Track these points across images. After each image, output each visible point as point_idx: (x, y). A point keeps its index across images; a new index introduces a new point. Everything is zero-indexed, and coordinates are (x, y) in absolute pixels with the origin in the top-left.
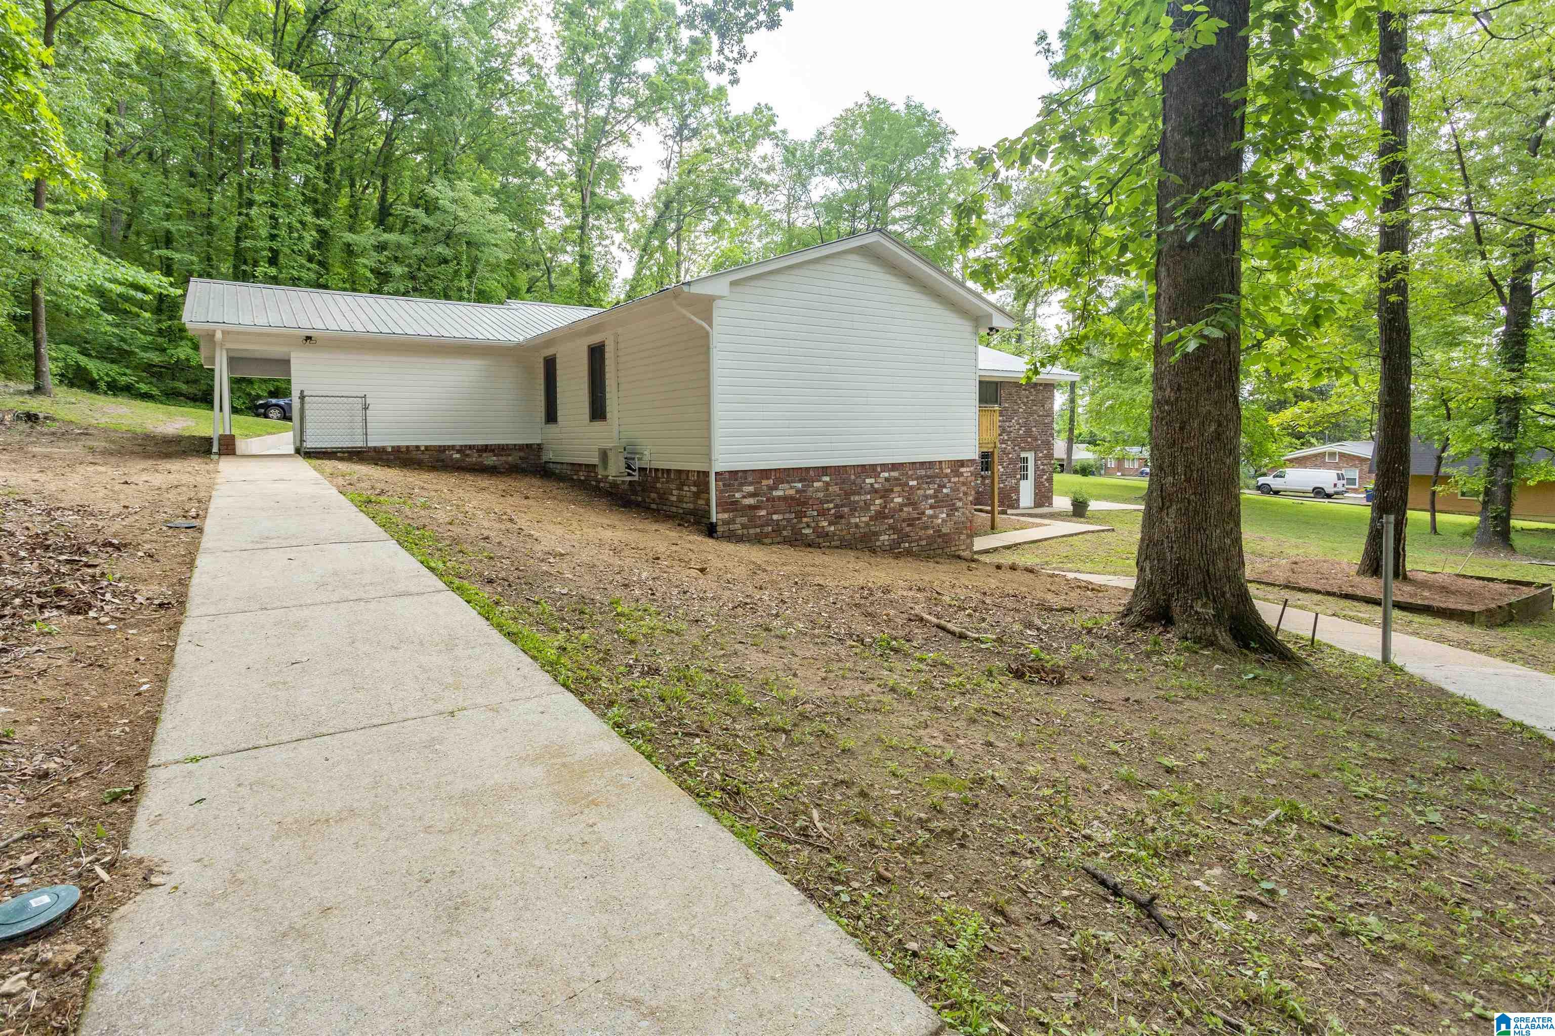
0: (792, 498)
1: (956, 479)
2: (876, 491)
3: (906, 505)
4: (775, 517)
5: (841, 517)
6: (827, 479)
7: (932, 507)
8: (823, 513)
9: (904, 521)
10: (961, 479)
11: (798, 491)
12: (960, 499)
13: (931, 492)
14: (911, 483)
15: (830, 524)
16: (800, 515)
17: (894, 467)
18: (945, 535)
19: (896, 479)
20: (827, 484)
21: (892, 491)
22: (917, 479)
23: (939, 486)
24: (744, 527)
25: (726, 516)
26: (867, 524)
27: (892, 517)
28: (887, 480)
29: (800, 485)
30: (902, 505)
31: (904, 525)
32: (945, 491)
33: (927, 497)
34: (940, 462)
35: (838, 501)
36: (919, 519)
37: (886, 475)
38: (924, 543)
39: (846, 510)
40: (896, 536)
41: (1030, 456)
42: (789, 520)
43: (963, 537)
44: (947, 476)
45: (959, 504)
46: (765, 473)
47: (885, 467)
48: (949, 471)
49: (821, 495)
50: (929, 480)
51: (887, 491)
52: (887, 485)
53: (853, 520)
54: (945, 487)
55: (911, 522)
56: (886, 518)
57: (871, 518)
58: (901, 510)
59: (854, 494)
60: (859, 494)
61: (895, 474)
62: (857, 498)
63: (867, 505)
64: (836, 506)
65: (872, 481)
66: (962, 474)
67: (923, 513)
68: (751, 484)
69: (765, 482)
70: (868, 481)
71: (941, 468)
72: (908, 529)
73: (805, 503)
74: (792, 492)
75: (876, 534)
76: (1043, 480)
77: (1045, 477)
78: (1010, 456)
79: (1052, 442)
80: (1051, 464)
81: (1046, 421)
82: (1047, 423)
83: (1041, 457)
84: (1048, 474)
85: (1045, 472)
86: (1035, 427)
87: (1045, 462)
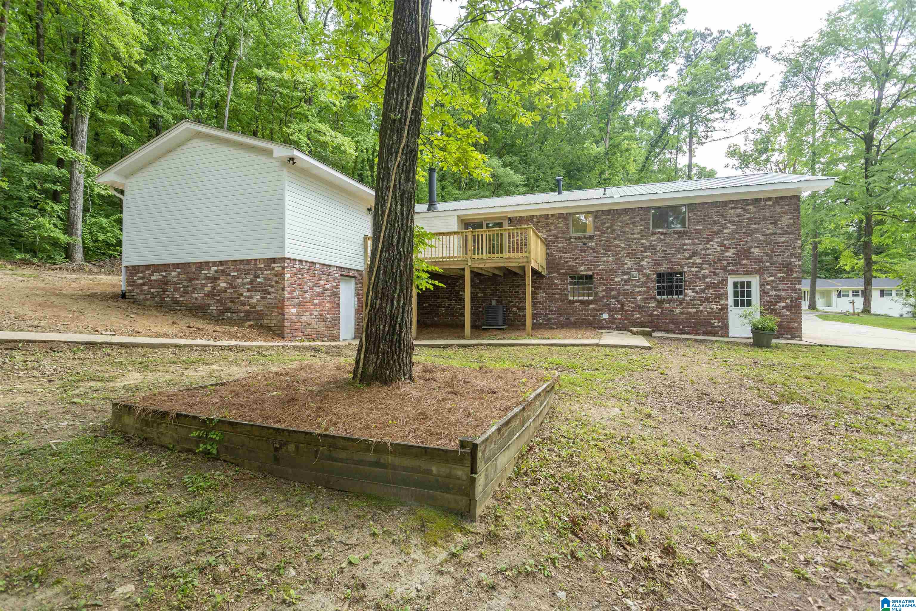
0: (160, 280)
1: (269, 272)
2: (209, 278)
3: (228, 288)
4: (152, 290)
5: (188, 293)
6: (179, 270)
7: (248, 291)
8: (176, 290)
9: (228, 298)
10: (273, 272)
11: (164, 277)
12: (272, 287)
13: (248, 280)
14: (232, 274)
15: (181, 296)
16: (164, 291)
17: (221, 263)
18: (258, 311)
19: (222, 271)
20: (179, 273)
21: (219, 279)
22: (237, 271)
23: (255, 277)
24: (138, 294)
25: (130, 288)
26: (203, 298)
27: (219, 295)
28: (216, 271)
29: (164, 274)
30: (226, 288)
31: (228, 301)
32: (259, 280)
33: (244, 284)
34: (256, 260)
35: (185, 284)
36: (238, 298)
37: (215, 268)
38: (242, 314)
39: (190, 289)
40: (221, 308)
41: (755, 281)
42: (158, 292)
43: (274, 314)
44: (260, 269)
45: (271, 290)
46: (147, 267)
47: (214, 263)
48: (262, 266)
49: (175, 279)
50: (248, 272)
51: (216, 278)
52: (216, 275)
53: (194, 295)
54: (259, 277)
55: (233, 300)
56: (215, 295)
57: (205, 295)
58: (226, 291)
59: (194, 279)
60: (198, 280)
61: (221, 268)
62: (196, 282)
63: (203, 286)
64: (184, 286)
65: (206, 272)
66: (273, 269)
67: (242, 294)
68: (141, 272)
69: (147, 272)
70: (203, 272)
71: (256, 264)
72: (230, 304)
73: (166, 284)
74: (160, 277)
75: (209, 305)
76: (777, 307)
77: (783, 304)
78: (707, 280)
79: (797, 263)
80: (796, 289)
81: (783, 240)
82: (783, 242)
83: (772, 281)
84: (788, 301)
85: (781, 299)
86: (758, 247)
87: (781, 286)
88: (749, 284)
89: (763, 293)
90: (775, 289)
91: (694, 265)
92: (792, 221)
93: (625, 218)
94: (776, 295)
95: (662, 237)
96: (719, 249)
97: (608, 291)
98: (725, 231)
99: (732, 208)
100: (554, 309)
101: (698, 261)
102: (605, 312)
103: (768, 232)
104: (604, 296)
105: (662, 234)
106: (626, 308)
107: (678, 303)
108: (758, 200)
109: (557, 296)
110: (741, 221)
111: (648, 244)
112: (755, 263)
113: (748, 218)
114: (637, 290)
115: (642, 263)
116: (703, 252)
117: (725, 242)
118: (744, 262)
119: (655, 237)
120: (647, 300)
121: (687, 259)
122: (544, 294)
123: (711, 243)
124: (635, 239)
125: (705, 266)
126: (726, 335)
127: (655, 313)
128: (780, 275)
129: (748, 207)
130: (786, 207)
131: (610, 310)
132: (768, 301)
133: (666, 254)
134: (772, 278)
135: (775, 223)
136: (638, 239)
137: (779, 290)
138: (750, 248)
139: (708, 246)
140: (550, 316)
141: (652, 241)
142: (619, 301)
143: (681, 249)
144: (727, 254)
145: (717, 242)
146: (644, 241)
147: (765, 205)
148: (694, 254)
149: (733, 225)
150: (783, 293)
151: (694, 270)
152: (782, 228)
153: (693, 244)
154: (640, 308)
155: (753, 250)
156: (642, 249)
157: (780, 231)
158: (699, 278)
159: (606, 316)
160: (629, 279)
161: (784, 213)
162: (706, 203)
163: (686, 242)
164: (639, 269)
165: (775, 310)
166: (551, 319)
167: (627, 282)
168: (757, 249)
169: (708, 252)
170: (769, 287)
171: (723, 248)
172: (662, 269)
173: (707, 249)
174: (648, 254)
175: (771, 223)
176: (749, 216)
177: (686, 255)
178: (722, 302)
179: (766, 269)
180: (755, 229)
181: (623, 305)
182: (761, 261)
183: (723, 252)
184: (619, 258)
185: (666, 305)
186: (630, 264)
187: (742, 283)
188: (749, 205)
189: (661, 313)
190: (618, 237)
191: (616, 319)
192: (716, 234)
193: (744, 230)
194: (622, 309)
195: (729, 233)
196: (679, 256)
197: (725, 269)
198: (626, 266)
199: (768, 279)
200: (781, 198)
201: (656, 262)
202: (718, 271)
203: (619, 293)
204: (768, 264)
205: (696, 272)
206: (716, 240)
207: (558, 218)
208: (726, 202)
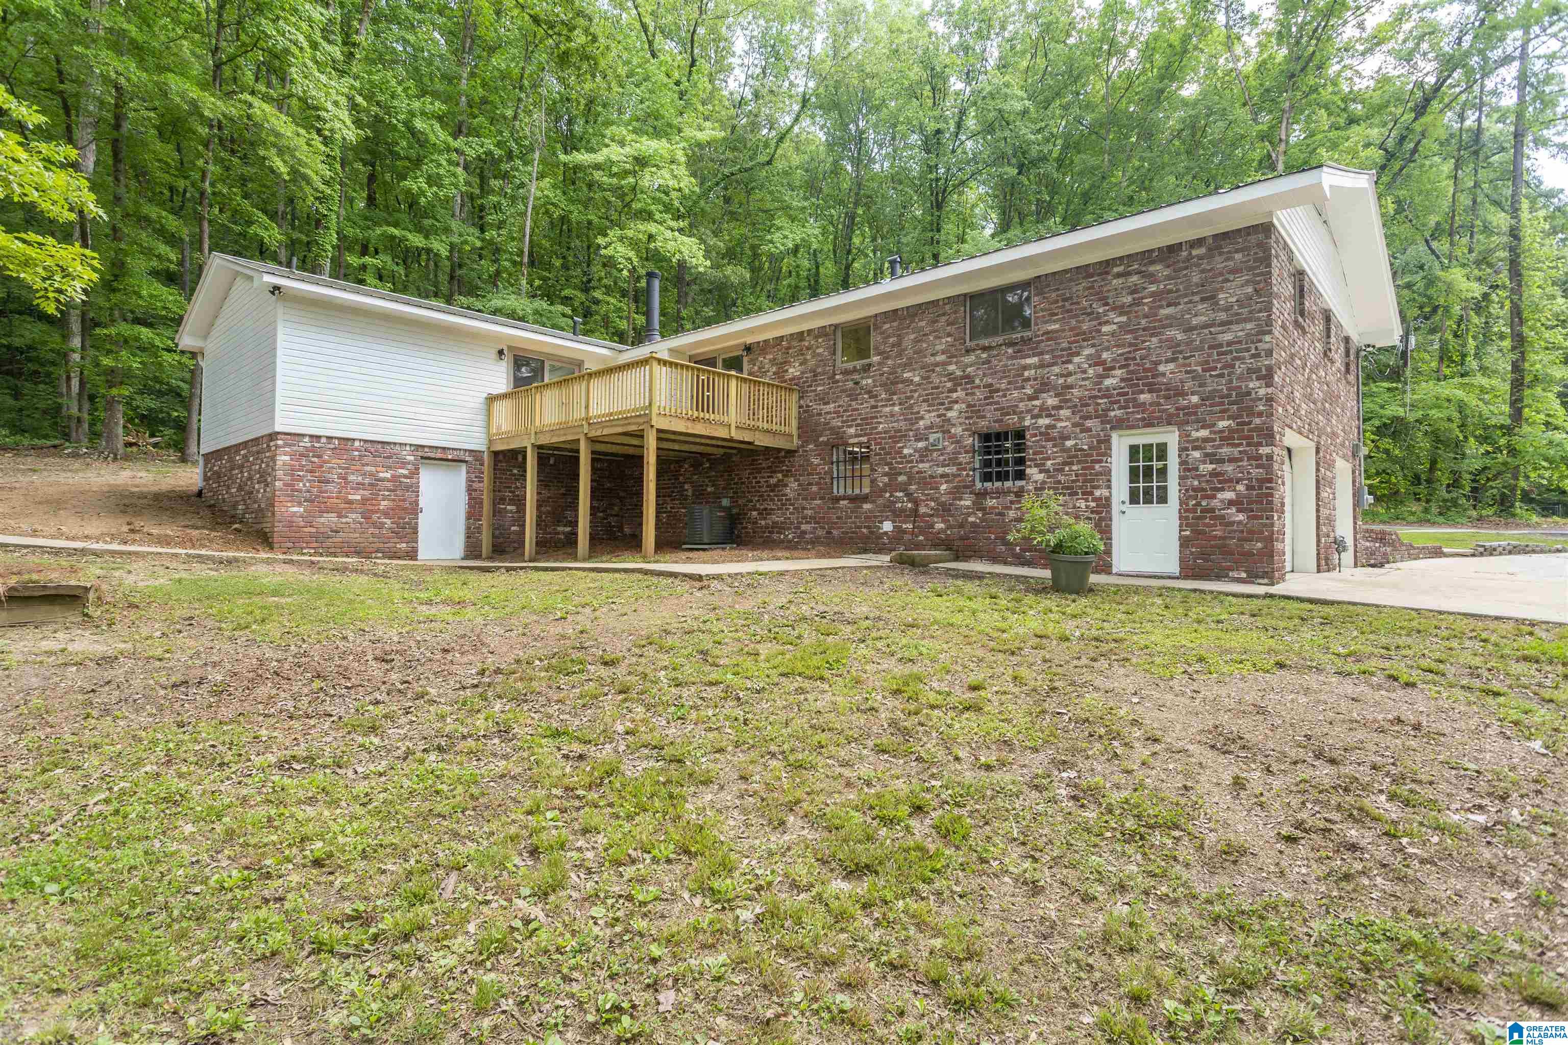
30: (247, 479)
41: (1173, 441)
45: (269, 480)
58: (247, 484)
64: (228, 479)
76: (1215, 503)
77: (1229, 495)
78: (1069, 443)
79: (1262, 392)
80: (1259, 457)
81: (1228, 337)
82: (1229, 344)
83: (1206, 440)
84: (1241, 488)
85: (1229, 482)
86: (1173, 360)
87: (1225, 451)
88: (1162, 450)
89: (1187, 468)
90: (1211, 458)
91: (1044, 411)
92: (1250, 290)
93: (923, 324)
94: (1214, 474)
95: (984, 356)
96: (1091, 371)
97: (893, 474)
98: (1105, 329)
99: (1119, 275)
100: (809, 512)
101: (1051, 401)
102: (887, 519)
103: (1195, 322)
104: (885, 485)
105: (985, 349)
106: (923, 510)
107: (1012, 497)
108: (1173, 249)
109: (814, 488)
110: (1137, 303)
111: (959, 373)
112: (1167, 398)
113: (1153, 295)
114: (940, 470)
115: (950, 414)
116: (1061, 381)
117: (1105, 355)
118: (1144, 397)
119: (971, 358)
120: (957, 493)
121: (1031, 398)
122: (795, 485)
123: (1076, 360)
124: (937, 364)
125: (1065, 413)
126: (1107, 569)
127: (971, 519)
128: (1222, 424)
129: (1152, 268)
130: (1238, 256)
131: (897, 515)
132: (1195, 490)
133: (992, 390)
134: (1204, 433)
135: (1211, 298)
136: (944, 364)
137: (1221, 461)
138: (1157, 363)
139: (1071, 367)
140: (804, 527)
141: (967, 366)
142: (908, 495)
143: (1017, 379)
144: (1108, 382)
145: (1089, 357)
146: (952, 368)
147: (1190, 257)
148: (1044, 386)
149: (1121, 314)
150: (1229, 468)
151: (1044, 422)
152: (1228, 309)
153: (1042, 366)
154: (945, 510)
155: (1161, 368)
156: (949, 385)
157: (1223, 316)
158: (1054, 439)
159: (887, 526)
160: (926, 448)
161: (1234, 271)
162: (1066, 271)
163: (1029, 361)
164: (944, 426)
165: (1213, 510)
166: (804, 532)
167: (924, 454)
168: (1171, 366)
169: (1069, 380)
170: (1197, 454)
171: (1100, 369)
172: (983, 425)
173: (1070, 374)
174: (960, 394)
175: (1203, 300)
176: (1153, 288)
177: (1029, 391)
178: (1097, 493)
179: (1190, 411)
180: (1168, 317)
181: (916, 503)
182: (1183, 394)
183: (1102, 377)
184: (911, 407)
185: (991, 502)
186: (929, 418)
187: (1148, 447)
188: (1152, 262)
189: (982, 521)
190: (907, 365)
191: (905, 532)
192: (1086, 337)
193: (1143, 322)
194: (915, 512)
195: (1113, 334)
196: (1016, 394)
197: (1103, 417)
198: (921, 423)
199: (1195, 435)
200: (1225, 235)
201: (973, 411)
202: (1089, 423)
203: (910, 478)
204: (1195, 399)
205: (1048, 427)
206: (1087, 352)
207: (817, 337)
208: (1108, 264)
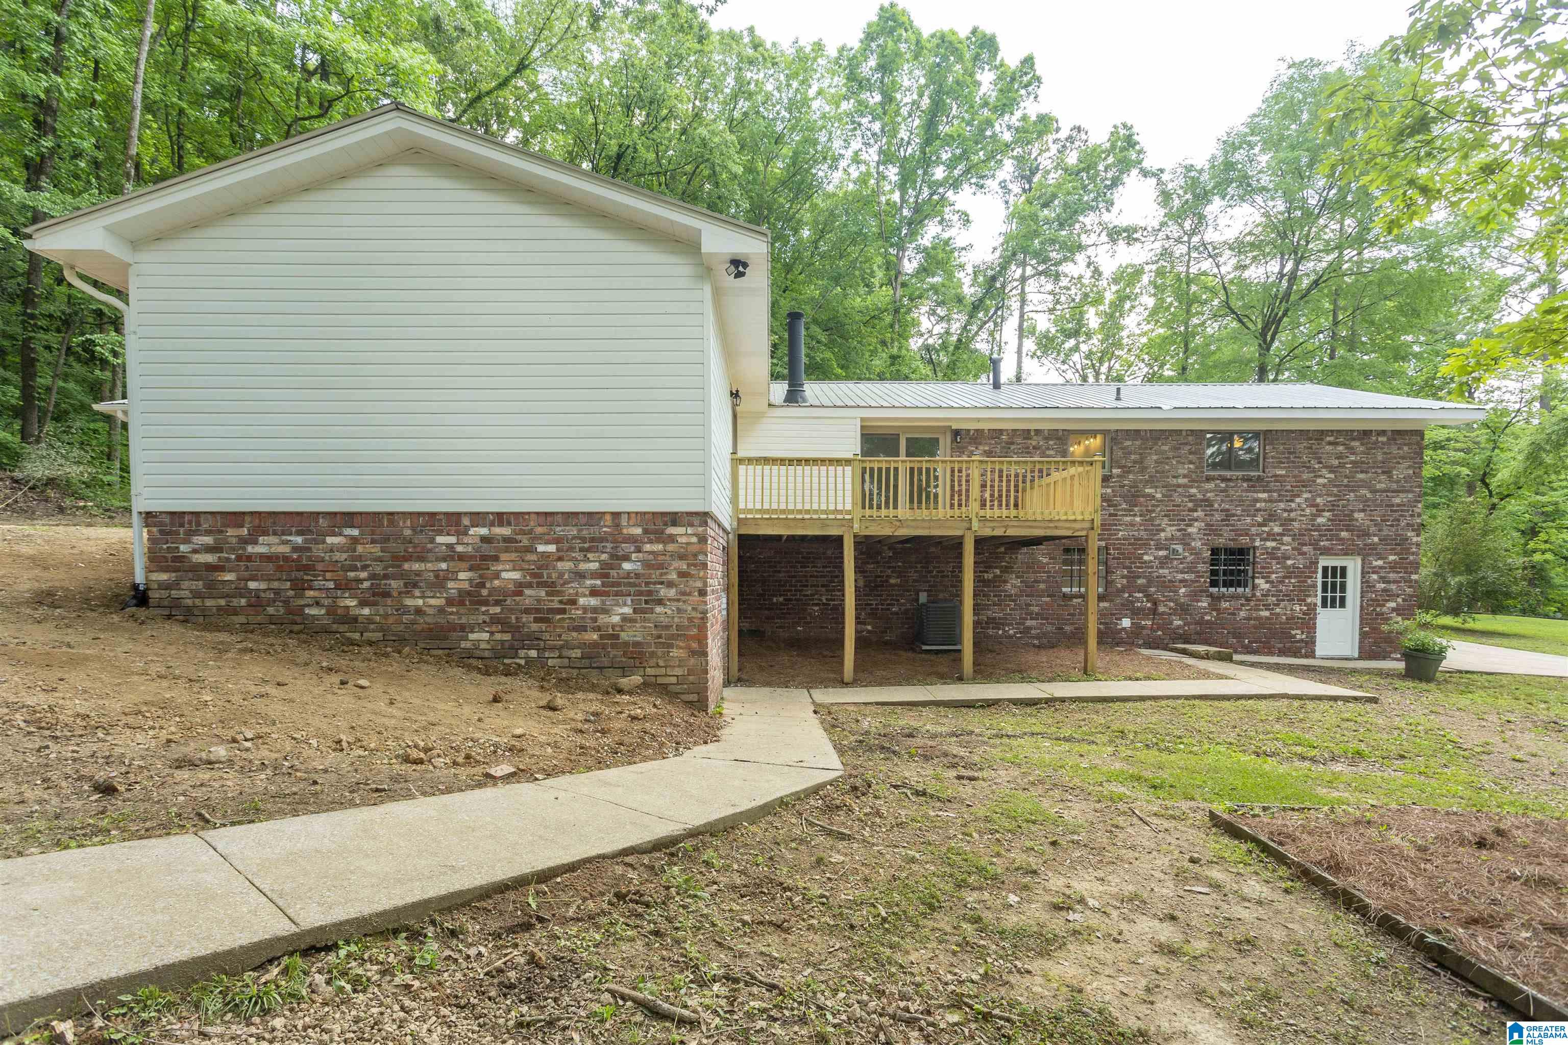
0: (286, 558)
1: (659, 547)
2: (461, 557)
3: (530, 585)
4: (252, 585)
5: (386, 594)
6: (355, 532)
7: (594, 593)
8: (344, 586)
9: (527, 611)
10: (671, 547)
11: (296, 549)
12: (670, 585)
13: (594, 566)
14: (541, 548)
15: (363, 604)
16: (300, 587)
17: (501, 518)
18: (626, 644)
19: (506, 540)
20: (354, 540)
21: (496, 559)
22: (557, 541)
23: (613, 556)
24: (196, 594)
25: (164, 577)
26: (441, 610)
27: (497, 603)
28: (484, 539)
29: (299, 540)
30: (521, 585)
31: (525, 618)
32: (627, 566)
33: (581, 576)
34: (616, 515)
35: (378, 569)
36: (563, 611)
37: (484, 531)
38: (577, 653)
39: (394, 584)
40: (507, 637)
41: (1354, 566)
42: (277, 592)
43: (675, 653)
44: (632, 539)
45: (664, 592)
46: (235, 518)
47: (478, 518)
48: (638, 531)
49: (341, 557)
50: (593, 544)
51: (484, 558)
52: (486, 549)
53: (409, 602)
54: (627, 558)
55: (543, 616)
56: (486, 603)
57: (450, 602)
58: (520, 594)
59: (408, 558)
60: (421, 559)
61: (506, 531)
62: (416, 566)
64: (372, 577)
65: (452, 540)
66: (672, 539)
67: (573, 602)
68: (208, 533)
69: (230, 532)
70: (440, 539)
71: (617, 526)
72: (535, 627)
73: (307, 568)
74: (285, 549)
75: (464, 629)
76: (1385, 609)
77: (1392, 605)
78: (1289, 562)
79: (1415, 539)
80: (1411, 581)
81: (1397, 501)
82: (1399, 505)
83: (1381, 568)
84: (1400, 600)
85: (1391, 596)
86: (1363, 511)
87: (1392, 576)
88: (1345, 571)
89: (1367, 586)
90: (1383, 580)
91: (1271, 536)
92: (1411, 472)
93: (1166, 448)
94: (1384, 590)
95: (1223, 485)
96: (1308, 511)
97: (1132, 577)
98: (1319, 481)
99: (1330, 443)
100: (1036, 609)
101: (1277, 529)
102: (1126, 616)
103: (1378, 486)
104: (1123, 586)
105: (1224, 479)
106: (1161, 609)
107: (1243, 601)
108: (1366, 433)
109: (1042, 586)
110: (1341, 465)
111: (1199, 496)
112: (1358, 536)
113: (1352, 462)
114: (1180, 576)
115: (1190, 530)
116: (1285, 515)
117: (1319, 500)
118: (1344, 534)
119: (1211, 485)
120: (1195, 596)
121: (1260, 525)
122: (1018, 582)
123: (1298, 500)
124: (1179, 486)
125: (1286, 539)
126: (1311, 654)
127: (1207, 618)
128: (1392, 558)
129: (1353, 444)
130: (1406, 448)
131: (1135, 613)
132: (1372, 600)
133: (1228, 515)
134: (1380, 563)
135: (1388, 473)
136: (1185, 486)
137: (1389, 582)
138: (1353, 511)
139: (1293, 505)
140: (1029, 623)
141: (1207, 491)
142: (1148, 596)
143: (1251, 509)
144: (1320, 520)
145: (1306, 500)
146: (1193, 491)
147: (1377, 442)
148: (1272, 517)
149: (1330, 472)
150: (1393, 587)
151: (1270, 544)
152: (1398, 482)
153: (1271, 501)
154: (1183, 610)
155: (1356, 515)
156: (1190, 505)
157: (1394, 486)
158: (1277, 558)
159: (1126, 623)
160: (1166, 557)
161: (1403, 458)
162: (1292, 431)
163: (1261, 495)
164: (1185, 539)
165: (1382, 614)
166: (1030, 628)
167: (1164, 562)
168: (1362, 515)
169: (1293, 515)
170: (1375, 577)
171: (1314, 510)
172: (1221, 542)
173: (1291, 510)
174: (1199, 514)
175: (1383, 472)
176: (1353, 458)
177: (1260, 519)
178: (1309, 600)
179: (1373, 547)
180: (1362, 480)
181: (1155, 604)
182: (1368, 535)
183: (1314, 516)
184: (1152, 519)
185: (1225, 605)
186: (1170, 531)
187: (1334, 569)
188: (1354, 439)
189: (1217, 618)
190: (1151, 482)
191: (1143, 628)
192: (1305, 484)
193: (1346, 481)
194: (1154, 611)
195: (1324, 486)
196: (1249, 520)
197: (1315, 545)
198: (1163, 534)
199: (1375, 563)
200: (1399, 432)
201: (1211, 529)
202: (1305, 549)
203: (1150, 582)
204: (1376, 539)
205: (1273, 548)
206: (1305, 496)
207: (1047, 439)
208: (1322, 433)
